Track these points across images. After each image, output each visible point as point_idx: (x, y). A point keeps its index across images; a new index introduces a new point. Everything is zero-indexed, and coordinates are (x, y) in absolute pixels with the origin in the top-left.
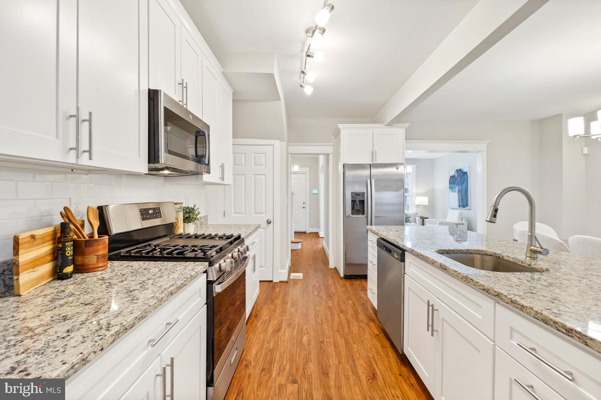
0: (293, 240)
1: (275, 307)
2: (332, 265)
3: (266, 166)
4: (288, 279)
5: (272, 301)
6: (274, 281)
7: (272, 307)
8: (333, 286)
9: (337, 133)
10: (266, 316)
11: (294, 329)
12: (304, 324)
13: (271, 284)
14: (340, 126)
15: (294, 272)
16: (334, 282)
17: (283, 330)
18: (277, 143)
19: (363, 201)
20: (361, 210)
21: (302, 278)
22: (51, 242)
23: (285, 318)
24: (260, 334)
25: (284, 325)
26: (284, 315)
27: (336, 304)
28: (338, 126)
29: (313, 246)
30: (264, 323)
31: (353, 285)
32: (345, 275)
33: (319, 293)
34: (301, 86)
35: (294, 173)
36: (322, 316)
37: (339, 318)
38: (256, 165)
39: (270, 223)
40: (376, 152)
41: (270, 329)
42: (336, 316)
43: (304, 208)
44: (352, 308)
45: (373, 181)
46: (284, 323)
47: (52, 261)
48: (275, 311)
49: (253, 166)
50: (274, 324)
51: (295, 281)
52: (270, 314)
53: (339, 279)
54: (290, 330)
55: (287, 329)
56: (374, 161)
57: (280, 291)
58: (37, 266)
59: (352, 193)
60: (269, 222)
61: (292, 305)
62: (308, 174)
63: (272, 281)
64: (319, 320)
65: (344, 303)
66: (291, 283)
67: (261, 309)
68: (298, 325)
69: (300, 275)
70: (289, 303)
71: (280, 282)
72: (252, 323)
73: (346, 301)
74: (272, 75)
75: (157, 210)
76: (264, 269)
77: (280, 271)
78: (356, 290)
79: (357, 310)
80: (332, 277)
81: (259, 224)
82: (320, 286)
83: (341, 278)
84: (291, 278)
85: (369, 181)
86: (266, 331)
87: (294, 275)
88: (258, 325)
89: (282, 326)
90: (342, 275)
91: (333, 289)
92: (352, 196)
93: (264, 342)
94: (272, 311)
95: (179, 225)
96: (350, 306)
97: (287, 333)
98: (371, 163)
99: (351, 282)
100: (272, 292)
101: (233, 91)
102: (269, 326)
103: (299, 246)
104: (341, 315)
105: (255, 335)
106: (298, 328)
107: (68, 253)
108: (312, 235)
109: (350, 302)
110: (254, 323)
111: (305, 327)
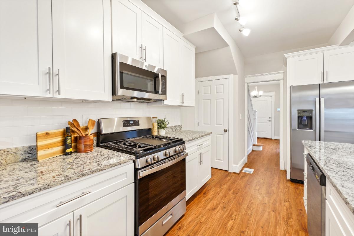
0: (256, 143)
1: (221, 190)
2: (282, 167)
3: (223, 93)
4: (240, 172)
5: (221, 185)
6: (229, 171)
7: (219, 190)
8: (276, 185)
9: (285, 62)
10: (211, 195)
11: (226, 212)
12: (236, 211)
13: (227, 173)
14: (286, 55)
15: (248, 167)
16: (279, 182)
17: (217, 210)
18: (231, 76)
19: (311, 118)
20: (309, 125)
21: (252, 173)
22: (61, 136)
23: (223, 201)
24: (200, 208)
25: (220, 206)
26: (224, 198)
27: (271, 202)
28: (284, 56)
29: (272, 150)
30: (207, 200)
31: (297, 189)
32: (291, 179)
33: (260, 188)
34: (240, 31)
35: (259, 97)
36: (253, 209)
37: (269, 215)
38: (217, 93)
39: (227, 131)
40: (327, 73)
41: (209, 207)
42: (267, 213)
43: (270, 121)
44: (287, 210)
45: (322, 100)
46: (221, 205)
47: (63, 146)
48: (219, 194)
49: (215, 94)
50: (213, 203)
51: (246, 175)
52: (214, 195)
53: (285, 180)
54: (222, 212)
55: (221, 210)
56: (325, 80)
57: (230, 179)
58: (51, 148)
59: (298, 110)
60: (225, 131)
61: (233, 193)
62: (273, 97)
63: (228, 171)
64: (249, 212)
65: (281, 203)
66: (241, 175)
67: (210, 189)
68: (230, 210)
69: (251, 171)
70: (232, 191)
71: (233, 173)
72: (200, 197)
73: (283, 202)
74: (213, 29)
75: (137, 121)
76: (223, 162)
77: (233, 165)
78: (298, 194)
79: (291, 214)
80: (279, 177)
81: (211, 132)
82: (264, 183)
83: (287, 180)
84: (243, 171)
85: (317, 100)
86: (205, 206)
87: (246, 170)
88: (203, 201)
89: (218, 207)
90: (289, 178)
91: (274, 189)
92: (298, 113)
93: (200, 214)
94: (217, 193)
95: (155, 130)
96: (285, 208)
97: (218, 214)
98: (321, 83)
99: (296, 186)
100: (225, 179)
101: (195, 47)
102: (209, 204)
103: (261, 149)
104: (273, 213)
105: (197, 207)
106: (230, 212)
107: (68, 142)
108: (275, 141)
109: (287, 204)
110: (201, 198)
111: (235, 214)
